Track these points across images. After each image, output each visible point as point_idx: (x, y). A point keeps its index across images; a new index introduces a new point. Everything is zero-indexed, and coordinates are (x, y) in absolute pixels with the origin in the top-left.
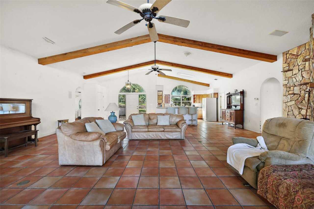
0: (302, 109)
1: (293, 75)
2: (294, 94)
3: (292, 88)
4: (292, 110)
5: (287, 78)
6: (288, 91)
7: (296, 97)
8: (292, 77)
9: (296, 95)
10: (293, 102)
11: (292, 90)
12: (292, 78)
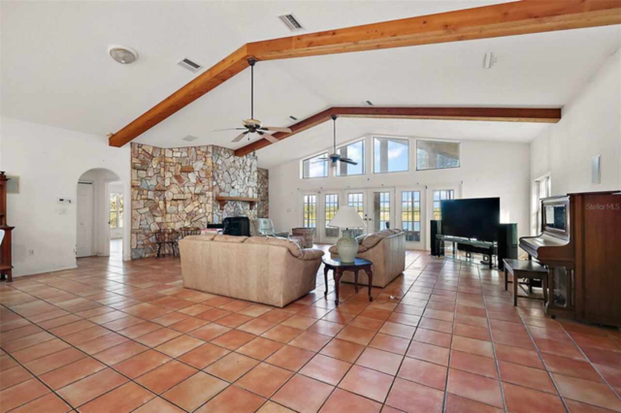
0: (156, 216)
1: (146, 177)
2: (149, 200)
3: (145, 192)
4: (146, 219)
5: (139, 179)
6: (141, 196)
7: (150, 204)
8: (146, 178)
9: (150, 201)
10: (147, 209)
11: (146, 194)
12: (146, 180)
